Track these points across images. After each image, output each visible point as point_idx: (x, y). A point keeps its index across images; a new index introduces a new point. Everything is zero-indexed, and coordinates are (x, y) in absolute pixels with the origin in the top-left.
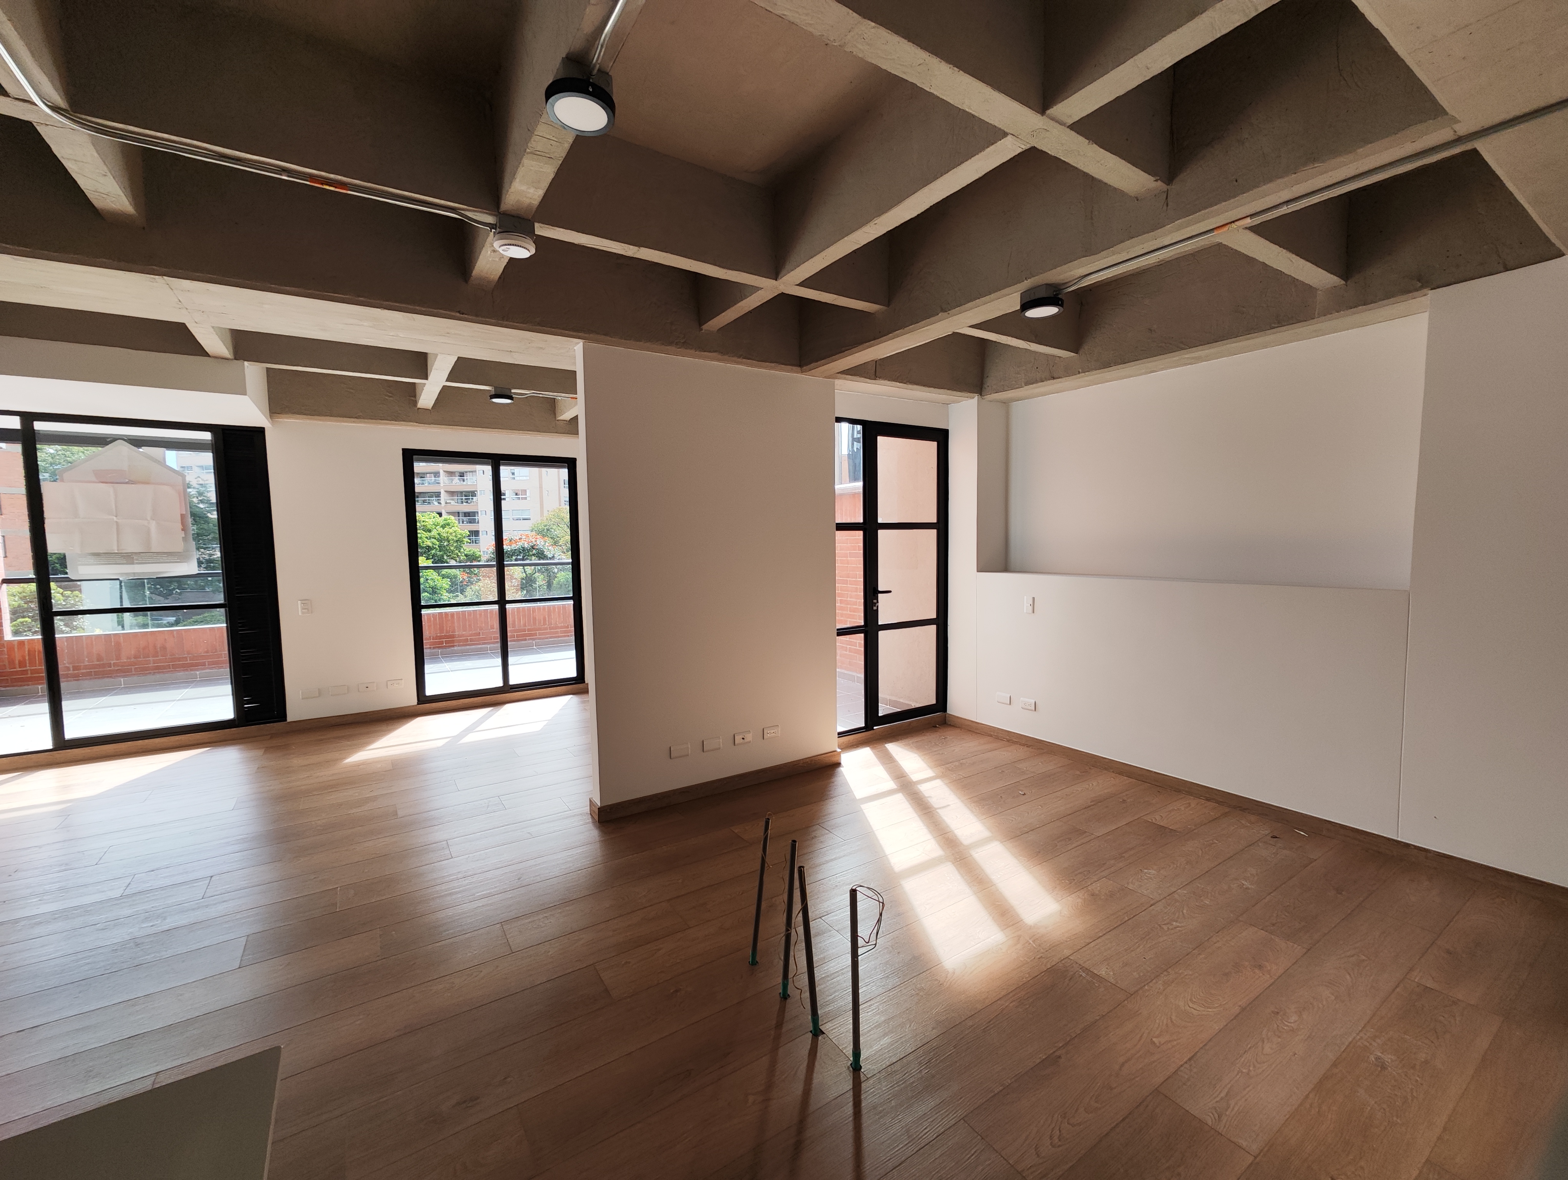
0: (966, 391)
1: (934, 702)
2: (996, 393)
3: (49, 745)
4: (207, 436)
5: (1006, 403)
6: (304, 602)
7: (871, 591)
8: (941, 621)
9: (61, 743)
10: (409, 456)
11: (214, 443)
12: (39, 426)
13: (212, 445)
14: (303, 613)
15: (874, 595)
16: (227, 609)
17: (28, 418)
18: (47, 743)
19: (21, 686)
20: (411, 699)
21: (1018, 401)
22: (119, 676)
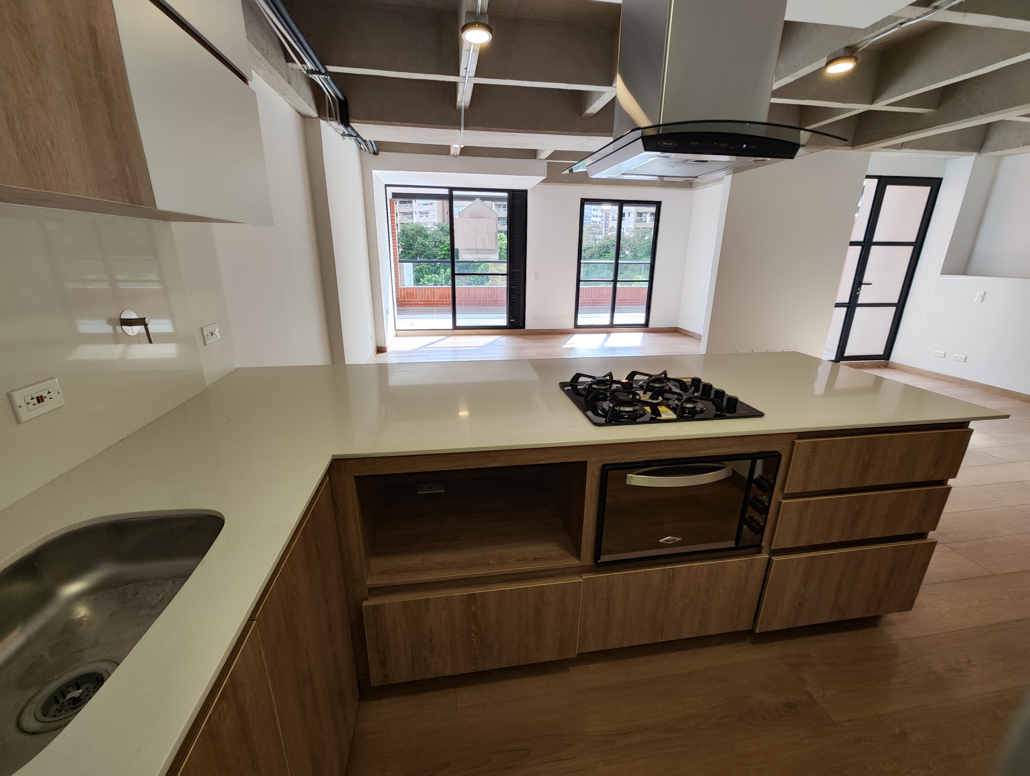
0: (968, 151)
1: (882, 353)
2: (994, 151)
3: (451, 328)
4: (505, 195)
5: (999, 158)
6: (535, 275)
7: (858, 282)
8: (900, 306)
9: (455, 327)
10: (584, 201)
11: (509, 197)
12: (455, 193)
13: (508, 198)
14: (535, 280)
15: (859, 286)
16: (508, 276)
17: (451, 189)
18: (451, 327)
19: (404, 307)
20: (572, 326)
21: (1010, 155)
22: (434, 306)
